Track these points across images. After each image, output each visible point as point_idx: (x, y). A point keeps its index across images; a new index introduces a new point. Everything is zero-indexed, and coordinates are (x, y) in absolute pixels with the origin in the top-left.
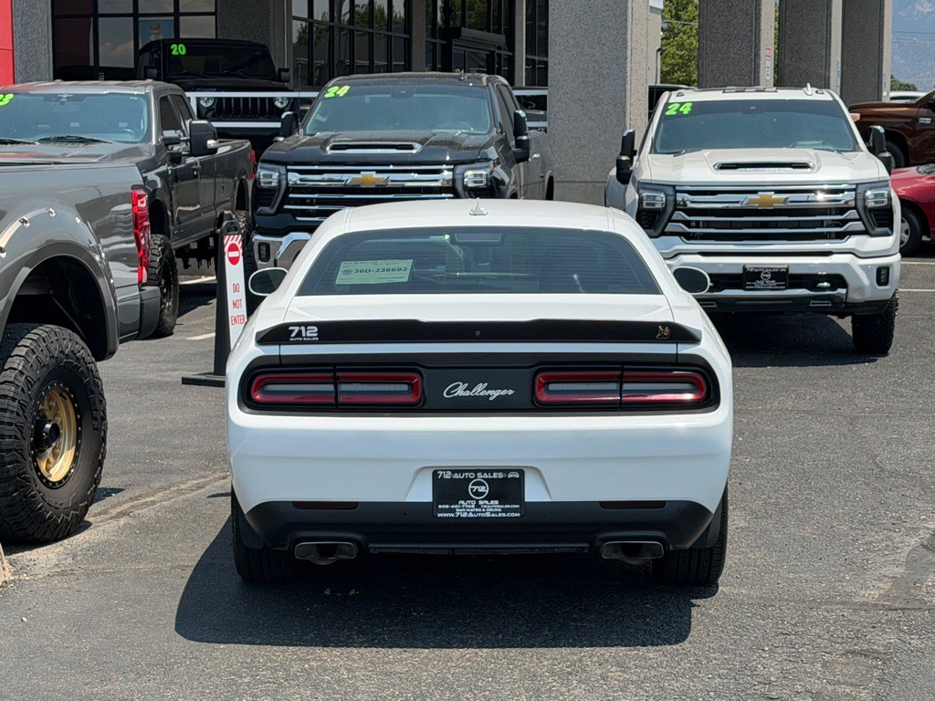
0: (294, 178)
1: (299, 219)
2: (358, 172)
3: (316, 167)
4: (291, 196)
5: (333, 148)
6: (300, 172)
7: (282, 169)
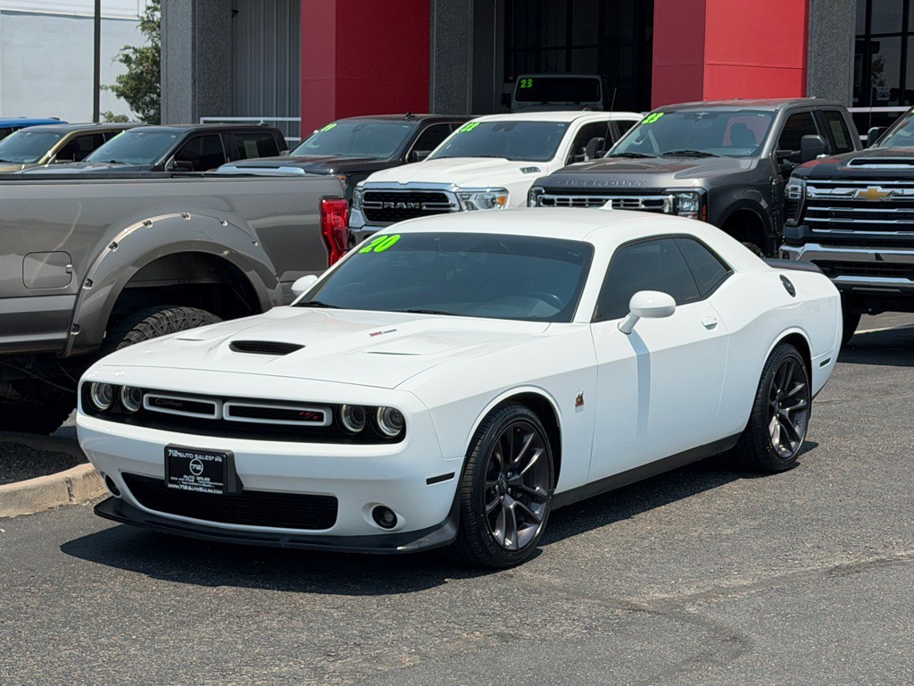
0: (813, 192)
1: (814, 230)
2: (864, 186)
3: (829, 182)
4: (809, 208)
5: (852, 164)
6: (817, 186)
7: (804, 182)
